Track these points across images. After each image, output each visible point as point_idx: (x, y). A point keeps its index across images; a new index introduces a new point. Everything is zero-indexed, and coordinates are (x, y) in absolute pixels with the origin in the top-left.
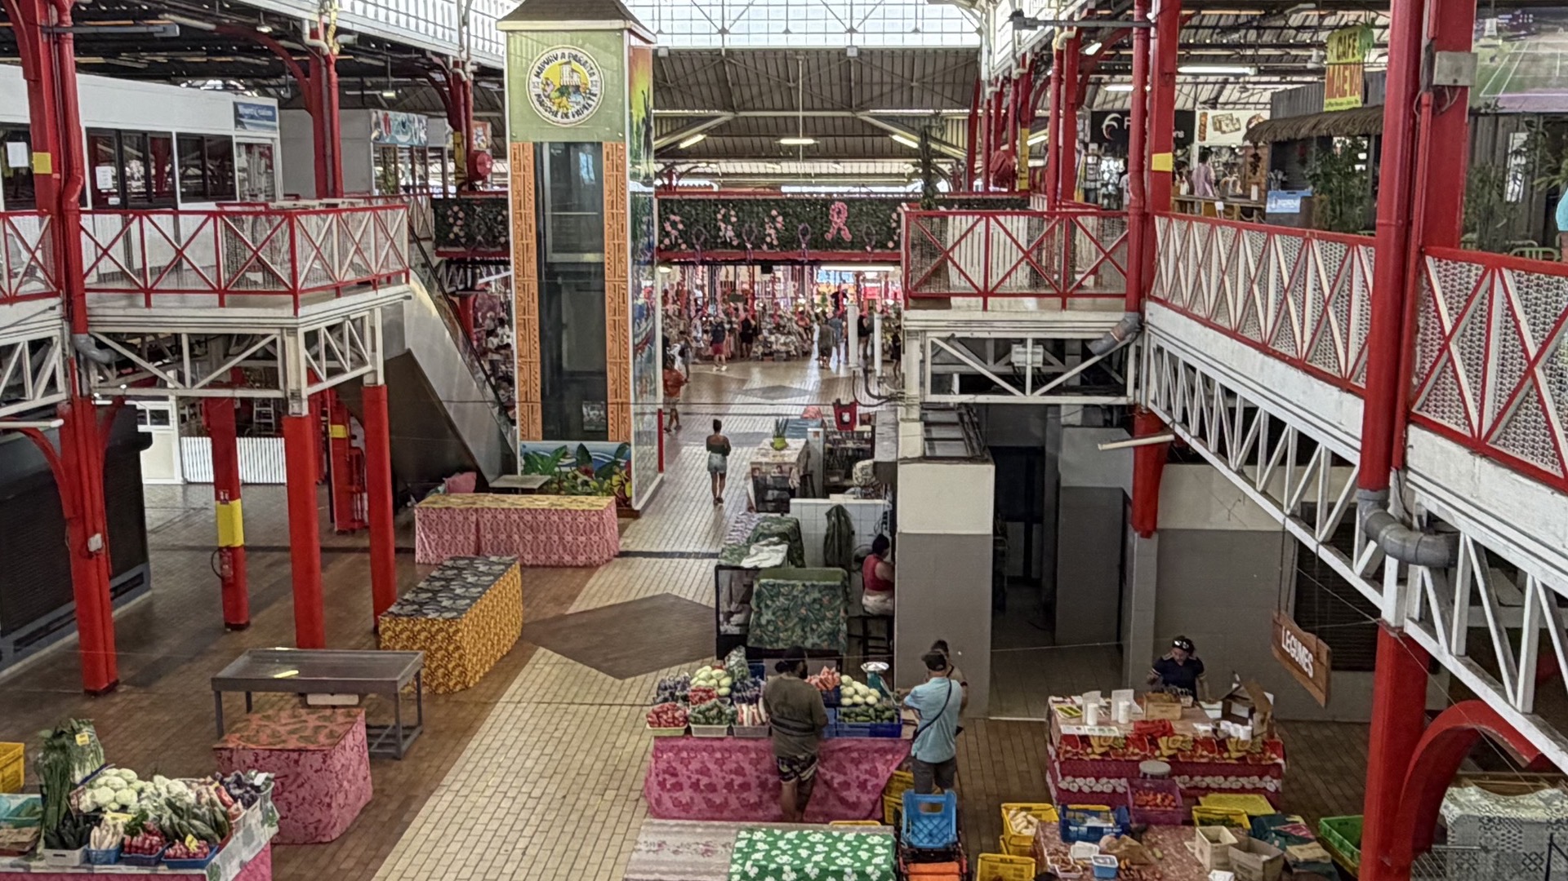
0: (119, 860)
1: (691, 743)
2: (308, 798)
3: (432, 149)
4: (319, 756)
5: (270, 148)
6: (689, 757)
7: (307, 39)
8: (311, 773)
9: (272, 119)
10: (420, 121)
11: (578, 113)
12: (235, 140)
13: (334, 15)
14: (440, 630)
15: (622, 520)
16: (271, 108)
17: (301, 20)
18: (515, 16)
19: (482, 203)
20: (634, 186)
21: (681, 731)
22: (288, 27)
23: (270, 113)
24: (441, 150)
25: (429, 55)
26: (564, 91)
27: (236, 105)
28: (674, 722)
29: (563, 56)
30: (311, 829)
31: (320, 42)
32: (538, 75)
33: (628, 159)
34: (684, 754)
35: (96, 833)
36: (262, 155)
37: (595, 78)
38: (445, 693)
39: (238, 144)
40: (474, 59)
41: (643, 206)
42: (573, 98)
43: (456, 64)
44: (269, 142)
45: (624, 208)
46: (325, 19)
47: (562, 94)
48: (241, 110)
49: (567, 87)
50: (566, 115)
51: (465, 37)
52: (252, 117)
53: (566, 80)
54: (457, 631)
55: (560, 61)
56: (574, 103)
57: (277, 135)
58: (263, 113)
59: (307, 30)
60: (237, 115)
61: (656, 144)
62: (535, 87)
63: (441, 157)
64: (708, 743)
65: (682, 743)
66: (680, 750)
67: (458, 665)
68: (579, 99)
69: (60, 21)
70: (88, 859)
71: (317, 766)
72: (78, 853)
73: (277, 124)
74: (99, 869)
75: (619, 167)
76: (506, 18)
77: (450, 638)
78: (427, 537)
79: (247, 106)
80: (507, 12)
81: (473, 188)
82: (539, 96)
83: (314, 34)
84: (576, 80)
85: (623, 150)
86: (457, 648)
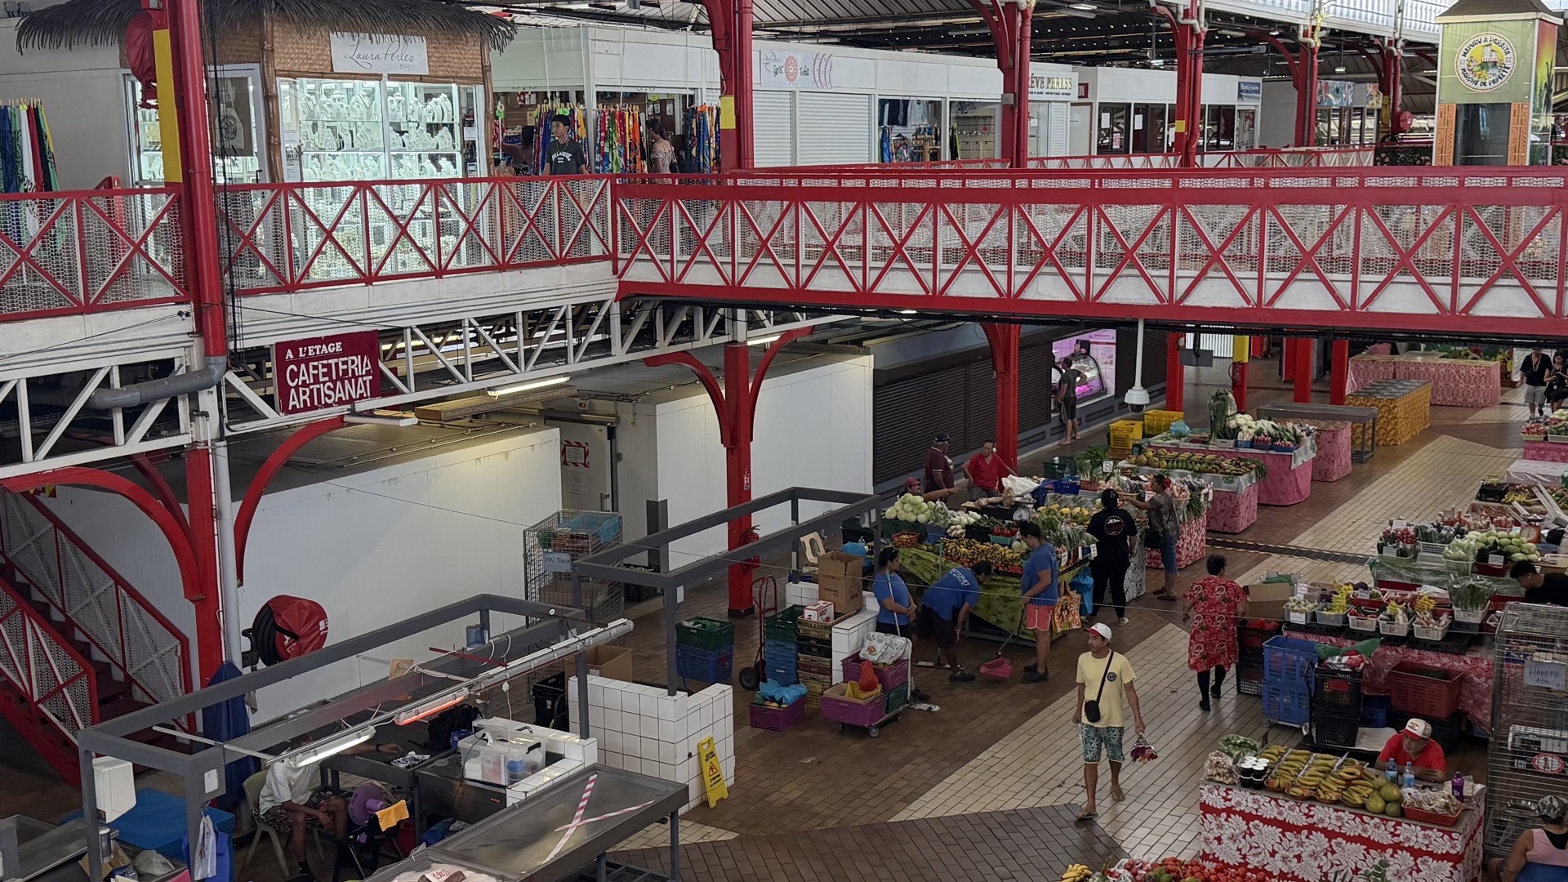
0: (1252, 447)
1: (1548, 446)
2: (1323, 457)
3: (1355, 109)
4: (1331, 434)
5: (1253, 113)
6: (1546, 454)
7: (1301, 38)
8: (1326, 443)
9: (1258, 92)
10: (1349, 87)
11: (1494, 82)
12: (1237, 108)
13: (1319, 20)
14: (1385, 405)
15: (1504, 388)
16: (1258, 84)
17: (1298, 25)
18: (1452, 11)
19: (1405, 150)
20: (1532, 137)
21: (1541, 437)
22: (1289, 29)
23: (1257, 88)
24: (1361, 109)
25: (1372, 38)
26: (1484, 66)
27: (1239, 83)
28: (1538, 432)
29: (1486, 40)
30: (1323, 473)
31: (1309, 39)
32: (1465, 55)
33: (1531, 114)
34: (1543, 452)
35: (1240, 434)
36: (1247, 118)
37: (1509, 55)
38: (1383, 445)
39: (1239, 111)
40: (1404, 37)
41: (1540, 150)
42: (1491, 71)
43: (1390, 43)
44: (1253, 108)
45: (1525, 152)
46: (1314, 23)
47: (1483, 68)
48: (1243, 87)
49: (1486, 63)
50: (1484, 84)
51: (1399, 20)
52: (1247, 92)
53: (1487, 58)
54: (1395, 407)
55: (1483, 44)
56: (1493, 72)
57: (1259, 103)
58: (1253, 88)
59: (1301, 32)
60: (1240, 90)
61: (1554, 99)
62: (1462, 62)
63: (1361, 115)
64: (1558, 446)
65: (1542, 445)
66: (1540, 449)
67: (1393, 429)
68: (1496, 71)
69: (1197, 46)
70: (1236, 445)
71: (1329, 440)
72: (1232, 441)
73: (1260, 95)
74: (1241, 450)
75: (1524, 122)
76: (1444, 14)
77: (1390, 411)
78: (1356, 380)
79: (1245, 84)
80: (1444, 10)
81: (1394, 140)
82: (1464, 70)
83: (1305, 34)
84: (1494, 58)
85: (1528, 108)
86: (1394, 418)
